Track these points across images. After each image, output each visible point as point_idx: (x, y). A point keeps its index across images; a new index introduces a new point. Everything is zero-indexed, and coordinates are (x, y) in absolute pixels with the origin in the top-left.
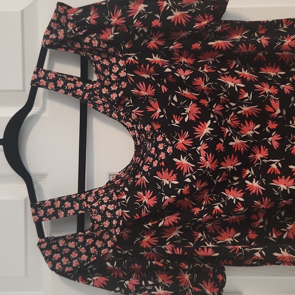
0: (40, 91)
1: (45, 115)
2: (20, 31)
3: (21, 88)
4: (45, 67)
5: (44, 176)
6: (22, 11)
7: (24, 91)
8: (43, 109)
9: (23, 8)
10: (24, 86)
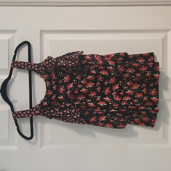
0: (14, 69)
1: (16, 78)
2: (8, 47)
3: (8, 68)
4: (16, 60)
5: (16, 101)
6: (9, 40)
7: (9, 69)
8: (16, 76)
9: (9, 39)
10: (9, 67)
